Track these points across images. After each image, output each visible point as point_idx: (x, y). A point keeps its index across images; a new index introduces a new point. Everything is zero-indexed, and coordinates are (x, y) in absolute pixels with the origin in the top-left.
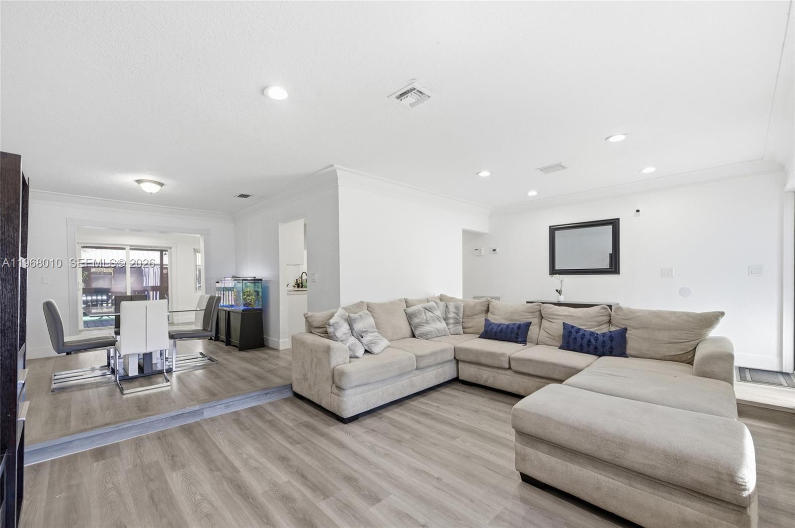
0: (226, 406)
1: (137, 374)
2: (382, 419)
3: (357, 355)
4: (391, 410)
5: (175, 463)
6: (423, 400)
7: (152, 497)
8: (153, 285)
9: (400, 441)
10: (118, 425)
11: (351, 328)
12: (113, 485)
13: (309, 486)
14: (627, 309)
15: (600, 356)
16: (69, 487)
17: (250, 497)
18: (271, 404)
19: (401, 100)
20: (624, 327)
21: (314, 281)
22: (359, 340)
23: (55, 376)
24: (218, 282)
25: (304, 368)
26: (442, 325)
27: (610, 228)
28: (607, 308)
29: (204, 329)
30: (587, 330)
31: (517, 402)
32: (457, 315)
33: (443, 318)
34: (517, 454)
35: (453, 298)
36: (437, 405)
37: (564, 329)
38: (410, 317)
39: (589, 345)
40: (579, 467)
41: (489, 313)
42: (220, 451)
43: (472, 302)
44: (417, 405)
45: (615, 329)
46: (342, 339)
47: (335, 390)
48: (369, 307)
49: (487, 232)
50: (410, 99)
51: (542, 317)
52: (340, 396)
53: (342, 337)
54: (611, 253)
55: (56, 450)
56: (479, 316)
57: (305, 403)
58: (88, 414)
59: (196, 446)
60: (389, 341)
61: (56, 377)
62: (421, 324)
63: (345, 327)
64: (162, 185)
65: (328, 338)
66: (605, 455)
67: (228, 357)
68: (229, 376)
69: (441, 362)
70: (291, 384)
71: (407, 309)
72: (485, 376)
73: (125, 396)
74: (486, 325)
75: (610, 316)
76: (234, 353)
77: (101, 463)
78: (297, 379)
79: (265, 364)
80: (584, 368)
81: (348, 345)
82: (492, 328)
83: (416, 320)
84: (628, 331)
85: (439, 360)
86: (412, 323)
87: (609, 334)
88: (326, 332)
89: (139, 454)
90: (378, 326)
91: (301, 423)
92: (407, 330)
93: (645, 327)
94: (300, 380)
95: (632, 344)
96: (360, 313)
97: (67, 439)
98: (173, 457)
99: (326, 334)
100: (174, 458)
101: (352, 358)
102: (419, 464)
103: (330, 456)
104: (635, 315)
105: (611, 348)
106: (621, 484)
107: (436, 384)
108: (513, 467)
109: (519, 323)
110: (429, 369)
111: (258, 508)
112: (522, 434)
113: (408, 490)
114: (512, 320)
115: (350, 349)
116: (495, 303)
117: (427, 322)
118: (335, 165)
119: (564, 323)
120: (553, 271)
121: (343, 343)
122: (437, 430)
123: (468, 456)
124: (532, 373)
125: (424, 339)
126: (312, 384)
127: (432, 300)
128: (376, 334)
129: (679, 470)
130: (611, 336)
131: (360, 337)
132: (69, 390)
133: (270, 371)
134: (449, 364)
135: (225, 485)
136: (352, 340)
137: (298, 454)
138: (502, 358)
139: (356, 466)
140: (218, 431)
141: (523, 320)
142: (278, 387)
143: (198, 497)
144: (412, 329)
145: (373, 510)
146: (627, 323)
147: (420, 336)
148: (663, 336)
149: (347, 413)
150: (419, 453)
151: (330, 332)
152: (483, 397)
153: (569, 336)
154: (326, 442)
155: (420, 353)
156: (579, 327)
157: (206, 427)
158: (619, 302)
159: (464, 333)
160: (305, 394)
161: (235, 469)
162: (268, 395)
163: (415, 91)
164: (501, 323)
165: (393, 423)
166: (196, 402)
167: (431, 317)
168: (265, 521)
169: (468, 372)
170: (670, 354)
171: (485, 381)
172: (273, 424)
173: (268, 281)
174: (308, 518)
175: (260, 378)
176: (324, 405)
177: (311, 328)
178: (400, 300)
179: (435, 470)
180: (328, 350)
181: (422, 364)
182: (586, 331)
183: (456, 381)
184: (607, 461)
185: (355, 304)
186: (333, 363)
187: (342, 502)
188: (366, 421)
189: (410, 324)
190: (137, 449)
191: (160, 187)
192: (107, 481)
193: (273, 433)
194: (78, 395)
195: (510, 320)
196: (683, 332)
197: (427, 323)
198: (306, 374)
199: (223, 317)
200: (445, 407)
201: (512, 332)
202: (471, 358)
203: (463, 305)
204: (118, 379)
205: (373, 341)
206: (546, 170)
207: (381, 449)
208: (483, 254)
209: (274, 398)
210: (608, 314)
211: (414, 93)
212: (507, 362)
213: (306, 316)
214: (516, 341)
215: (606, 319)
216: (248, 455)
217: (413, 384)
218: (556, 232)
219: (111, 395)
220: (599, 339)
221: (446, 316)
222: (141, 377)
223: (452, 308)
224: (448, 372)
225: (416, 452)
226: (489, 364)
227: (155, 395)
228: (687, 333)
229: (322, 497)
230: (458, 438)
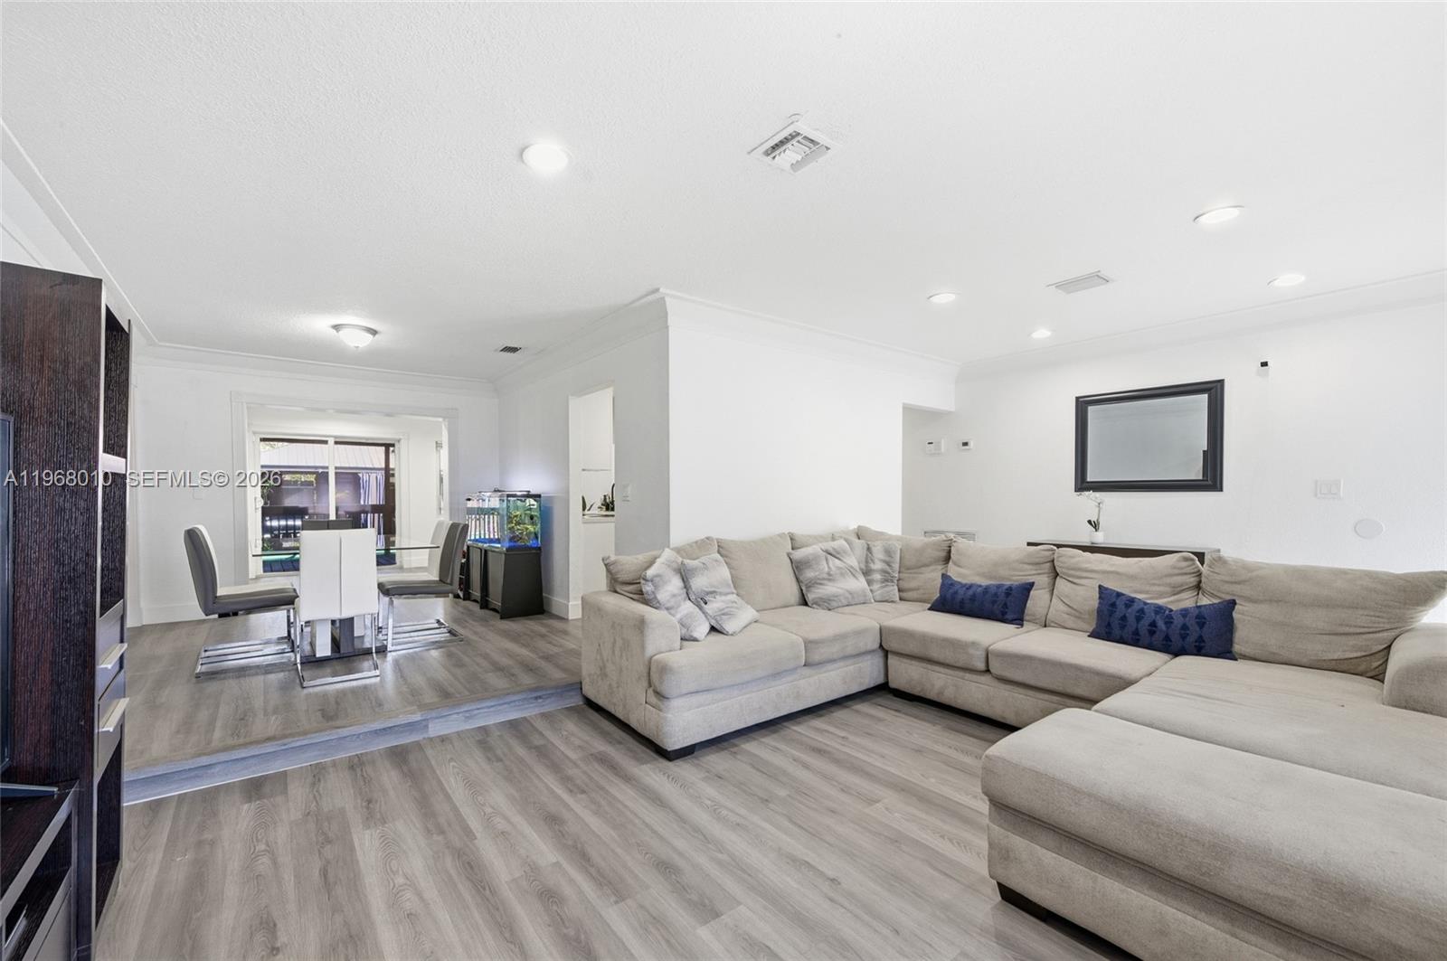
0: (467, 717)
1: (329, 654)
2: (739, 757)
3: (696, 635)
4: (755, 739)
5: (372, 813)
6: (817, 723)
7: (324, 873)
8: (375, 503)
9: (767, 800)
10: (286, 741)
11: (686, 586)
12: (268, 846)
13: (591, 875)
14: (1236, 561)
15: (1176, 654)
16: (200, 844)
17: (487, 888)
18: (544, 716)
19: (774, 158)
20: (1228, 597)
21: (625, 499)
22: (701, 608)
23: (206, 651)
24: (469, 500)
25: (601, 654)
26: (859, 584)
27: (1203, 398)
28: (1192, 560)
29: (440, 580)
30: (1149, 601)
31: (1001, 738)
32: (889, 566)
33: (861, 569)
34: (991, 845)
35: (882, 533)
36: (843, 734)
37: (1100, 598)
38: (798, 567)
39: (1152, 633)
40: (1121, 885)
41: (951, 563)
42: (448, 797)
43: (918, 540)
44: (807, 734)
45: (1209, 602)
46: (668, 605)
47: (653, 699)
48: (722, 548)
49: (953, 410)
50: (791, 154)
51: (1056, 574)
52: (660, 710)
53: (668, 601)
54: (1206, 449)
55: (187, 779)
56: (932, 568)
57: (604, 718)
58: (242, 719)
59: (410, 786)
60: (757, 611)
61: (208, 654)
62: (818, 581)
63: (675, 584)
64: (374, 332)
65: (643, 603)
66: (1178, 866)
67: (480, 629)
68: (478, 664)
69: (854, 653)
70: (581, 683)
71: (793, 552)
72: (939, 683)
73: (305, 691)
74: (943, 585)
75: (1199, 574)
76: (492, 622)
77: (254, 805)
78: (590, 675)
79: (541, 644)
80: (1141, 678)
81: (678, 616)
82: (956, 593)
83: (809, 574)
84: (1237, 607)
85: (850, 651)
86: (801, 578)
87: (1197, 611)
88: (641, 593)
89: (316, 794)
90: (736, 582)
91: (592, 755)
92: (792, 592)
93: (1276, 598)
94: (595, 677)
95: (1246, 633)
96: (703, 559)
97: (205, 760)
98: (369, 802)
99: (641, 597)
100: (371, 805)
101: (686, 640)
102: (799, 848)
103: (637, 821)
104: (1255, 574)
105: (1201, 639)
106: (1213, 929)
107: (843, 695)
108: (982, 868)
109: (1008, 583)
110: (830, 666)
111: (498, 909)
112: (1003, 808)
113: (774, 900)
114: (995, 578)
115: (682, 625)
116: (961, 544)
117: (830, 578)
118: (661, 290)
119: (1100, 587)
120: (1083, 484)
121: (670, 614)
122: (840, 783)
123: (897, 840)
124: (1032, 682)
125: (824, 609)
126: (615, 685)
127: (841, 537)
128: (734, 597)
129: (1348, 915)
130: (1200, 616)
131: (701, 601)
132: (223, 676)
133: (547, 658)
134: (869, 657)
135: (449, 861)
136: (688, 607)
137: (579, 811)
138: (971, 651)
139: (680, 844)
140: (449, 761)
141: (1016, 578)
142: (557, 687)
143: (400, 880)
144: (802, 590)
145: (704, 933)
146: (1237, 589)
147: (816, 603)
148: (1316, 619)
149: (674, 742)
150: (800, 826)
151: (647, 593)
152: (934, 724)
153: (1111, 613)
154: (631, 792)
155: (813, 636)
156: (1133, 595)
157: (429, 752)
158: (1220, 547)
159: (901, 599)
160: (601, 702)
161: (468, 833)
162: (540, 701)
163: (799, 138)
164: (973, 582)
165: (759, 765)
166: (415, 707)
167: (839, 568)
168: (507, 935)
169: (906, 674)
170: (1331, 658)
171: (938, 694)
172: (543, 753)
173: (550, 499)
174: (583, 937)
175: (529, 668)
176: (634, 724)
177: (616, 583)
178: (781, 536)
179: (830, 864)
180: (641, 624)
181: (816, 657)
182: (1145, 604)
183: (883, 690)
184: (1182, 878)
185: (696, 542)
186: (650, 650)
187: (649, 913)
188: (708, 758)
189: (797, 579)
190: (313, 784)
191: (372, 336)
192: (259, 837)
193: (540, 769)
194: (231, 686)
195: (991, 578)
196: (1361, 612)
197: (829, 580)
198: (605, 667)
199: (476, 559)
200: (858, 740)
201: (994, 602)
202: (912, 648)
203: (900, 547)
204: (298, 661)
205: (726, 610)
206: (1068, 286)
207: (730, 814)
208: (943, 450)
209: (550, 706)
210: (1196, 570)
211: (798, 142)
212: (983, 660)
213: (606, 562)
214: (1002, 618)
215: (1192, 580)
216: (493, 808)
217: (798, 692)
218: (1090, 408)
219: (285, 688)
220: (1175, 622)
221: (866, 566)
222: (337, 659)
223: (878, 553)
224: (867, 673)
225: (795, 824)
226: (947, 661)
227: (353, 691)
228: (1372, 613)
229: (613, 899)
230: (878, 801)
